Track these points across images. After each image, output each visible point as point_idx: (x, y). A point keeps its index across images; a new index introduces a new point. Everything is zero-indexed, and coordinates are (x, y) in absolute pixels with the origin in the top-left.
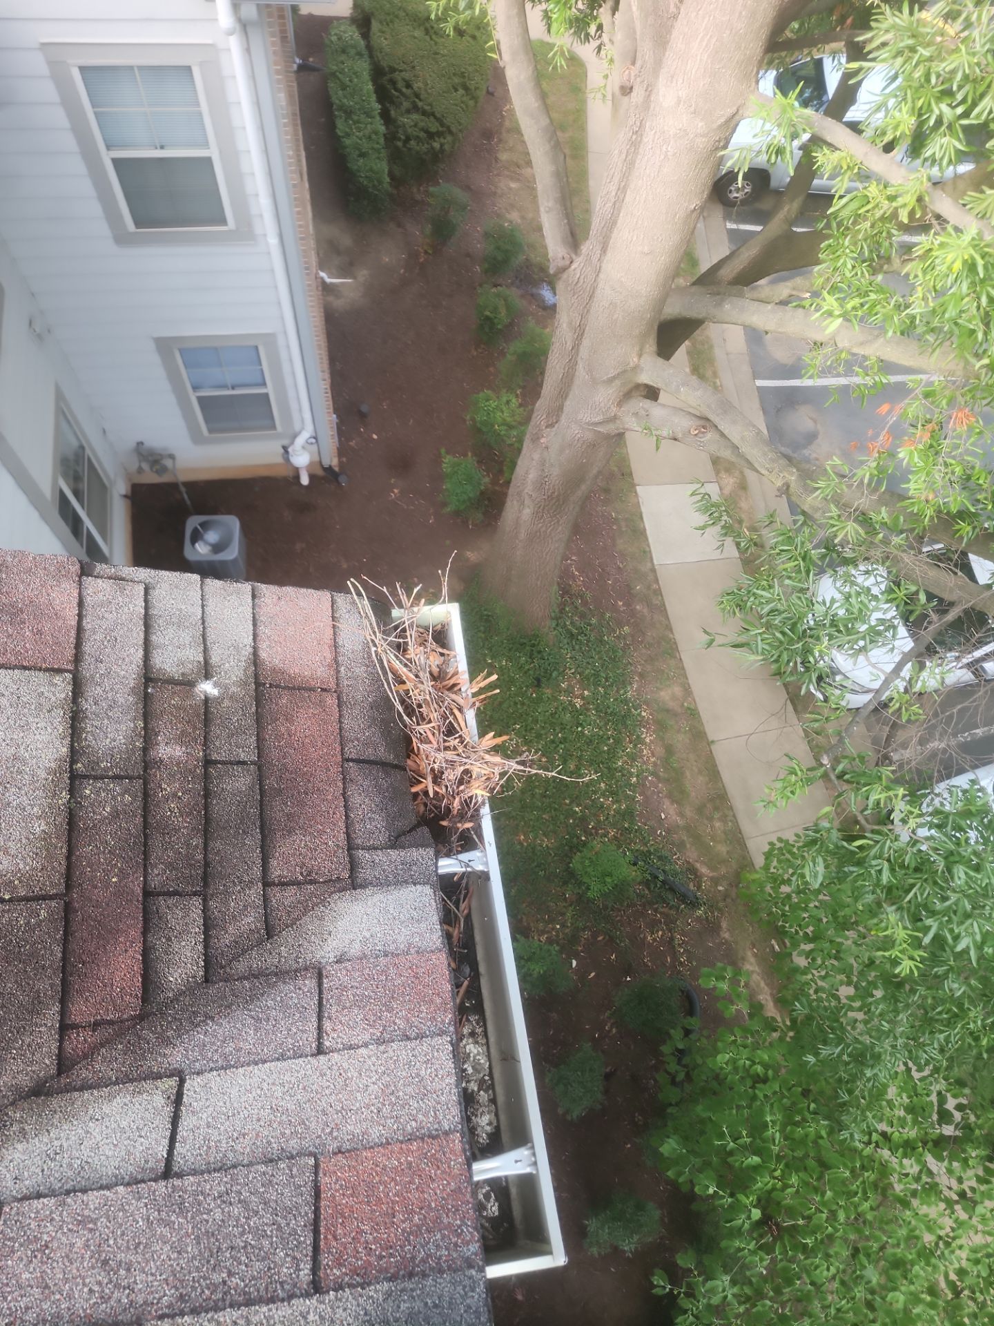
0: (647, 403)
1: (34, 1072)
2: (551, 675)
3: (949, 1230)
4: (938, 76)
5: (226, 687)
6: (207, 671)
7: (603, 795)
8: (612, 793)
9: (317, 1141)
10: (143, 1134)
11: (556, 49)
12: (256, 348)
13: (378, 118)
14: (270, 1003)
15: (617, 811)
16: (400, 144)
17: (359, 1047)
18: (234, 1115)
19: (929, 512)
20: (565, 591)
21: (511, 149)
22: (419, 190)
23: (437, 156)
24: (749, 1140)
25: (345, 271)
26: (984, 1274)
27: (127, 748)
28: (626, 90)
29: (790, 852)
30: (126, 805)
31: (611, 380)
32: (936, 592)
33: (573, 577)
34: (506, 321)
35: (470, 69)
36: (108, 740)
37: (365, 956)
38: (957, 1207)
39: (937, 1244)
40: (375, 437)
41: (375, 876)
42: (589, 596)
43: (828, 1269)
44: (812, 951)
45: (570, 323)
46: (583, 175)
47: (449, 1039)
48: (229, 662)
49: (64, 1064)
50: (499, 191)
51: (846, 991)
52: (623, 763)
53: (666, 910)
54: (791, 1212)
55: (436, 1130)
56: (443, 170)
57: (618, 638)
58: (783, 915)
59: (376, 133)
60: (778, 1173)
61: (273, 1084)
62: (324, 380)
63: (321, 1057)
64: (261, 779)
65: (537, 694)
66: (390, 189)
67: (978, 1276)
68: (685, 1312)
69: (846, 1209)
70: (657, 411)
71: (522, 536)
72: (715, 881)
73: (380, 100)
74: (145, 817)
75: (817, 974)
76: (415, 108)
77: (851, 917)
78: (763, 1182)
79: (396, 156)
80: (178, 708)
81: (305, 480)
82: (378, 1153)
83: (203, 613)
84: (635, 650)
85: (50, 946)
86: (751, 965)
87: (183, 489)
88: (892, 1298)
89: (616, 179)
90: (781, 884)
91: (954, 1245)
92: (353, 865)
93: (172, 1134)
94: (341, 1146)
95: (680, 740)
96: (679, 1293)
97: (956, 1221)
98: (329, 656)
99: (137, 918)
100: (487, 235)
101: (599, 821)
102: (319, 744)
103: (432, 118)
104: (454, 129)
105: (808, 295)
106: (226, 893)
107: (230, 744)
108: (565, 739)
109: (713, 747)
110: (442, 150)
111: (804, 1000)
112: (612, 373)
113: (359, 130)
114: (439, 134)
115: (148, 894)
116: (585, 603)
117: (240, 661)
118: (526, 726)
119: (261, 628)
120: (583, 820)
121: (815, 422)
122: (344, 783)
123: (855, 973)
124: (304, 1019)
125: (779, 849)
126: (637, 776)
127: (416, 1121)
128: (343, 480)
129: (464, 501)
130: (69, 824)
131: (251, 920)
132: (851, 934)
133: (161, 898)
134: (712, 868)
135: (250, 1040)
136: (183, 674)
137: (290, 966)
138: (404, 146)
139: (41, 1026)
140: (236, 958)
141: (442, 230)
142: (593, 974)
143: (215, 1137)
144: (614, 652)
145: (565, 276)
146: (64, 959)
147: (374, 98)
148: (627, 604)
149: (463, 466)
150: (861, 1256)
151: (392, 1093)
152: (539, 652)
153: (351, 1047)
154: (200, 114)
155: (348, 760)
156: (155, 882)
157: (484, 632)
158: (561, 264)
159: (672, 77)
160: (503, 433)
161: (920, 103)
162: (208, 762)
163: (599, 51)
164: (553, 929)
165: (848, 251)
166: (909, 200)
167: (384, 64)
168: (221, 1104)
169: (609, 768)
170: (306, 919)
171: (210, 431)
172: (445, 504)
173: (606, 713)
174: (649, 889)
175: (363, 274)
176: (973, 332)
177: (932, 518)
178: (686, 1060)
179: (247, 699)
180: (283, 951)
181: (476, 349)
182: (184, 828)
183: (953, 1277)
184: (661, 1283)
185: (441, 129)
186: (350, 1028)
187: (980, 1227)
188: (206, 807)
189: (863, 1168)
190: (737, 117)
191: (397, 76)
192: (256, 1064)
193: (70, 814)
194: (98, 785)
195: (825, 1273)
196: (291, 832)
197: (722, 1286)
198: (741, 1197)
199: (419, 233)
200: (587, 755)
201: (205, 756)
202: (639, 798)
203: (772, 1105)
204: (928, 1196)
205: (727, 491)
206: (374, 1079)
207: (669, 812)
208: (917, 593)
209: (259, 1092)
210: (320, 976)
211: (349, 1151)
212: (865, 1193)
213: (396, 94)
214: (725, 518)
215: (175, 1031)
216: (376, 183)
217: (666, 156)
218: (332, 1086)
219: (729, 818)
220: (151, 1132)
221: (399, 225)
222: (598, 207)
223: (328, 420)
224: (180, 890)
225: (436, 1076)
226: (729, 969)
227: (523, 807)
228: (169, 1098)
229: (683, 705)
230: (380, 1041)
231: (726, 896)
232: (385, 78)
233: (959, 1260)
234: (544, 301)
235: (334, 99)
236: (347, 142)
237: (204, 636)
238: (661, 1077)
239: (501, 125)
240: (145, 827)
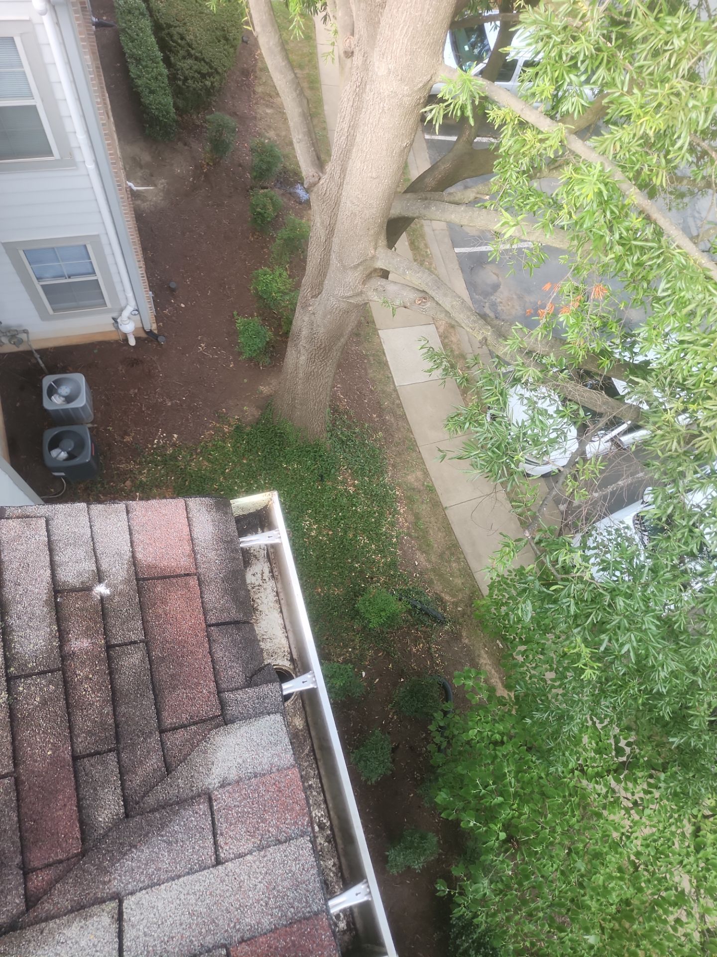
0: (383, 282)
1: (8, 911)
2: (330, 472)
3: (628, 827)
4: (567, 55)
5: (115, 587)
6: (99, 576)
7: (374, 553)
8: (381, 551)
9: (226, 935)
10: (98, 949)
11: (294, 23)
12: (85, 246)
13: (161, 63)
14: (177, 828)
15: (385, 564)
16: (180, 83)
17: (246, 855)
18: (162, 923)
19: (582, 353)
20: (335, 410)
21: (264, 84)
22: (198, 117)
23: (209, 92)
24: (494, 787)
25: (146, 181)
26: (652, 854)
27: (47, 649)
28: (349, 54)
29: (505, 583)
30: (51, 693)
31: (356, 267)
32: (590, 406)
33: (340, 400)
34: (273, 215)
35: (228, 24)
36: (32, 645)
37: (241, 779)
38: (632, 812)
39: (621, 838)
40: (183, 305)
41: (239, 712)
42: (352, 413)
43: (552, 866)
44: (526, 651)
45: (322, 223)
46: (319, 102)
47: (309, 838)
48: (115, 567)
49: (31, 901)
50: (258, 116)
51: (550, 675)
52: (386, 529)
53: (424, 629)
54: (526, 832)
55: (309, 912)
56: (215, 101)
57: (375, 440)
58: (505, 627)
59: (161, 75)
60: (515, 806)
61: (188, 894)
62: (141, 267)
63: (220, 867)
64: (149, 652)
65: (322, 486)
66: (175, 117)
67: (649, 855)
68: (459, 905)
69: (561, 825)
70: (391, 288)
71: (301, 375)
72: (456, 605)
73: (162, 49)
74: (66, 699)
75: (530, 666)
76: (190, 55)
77: (549, 625)
78: (505, 814)
79: (178, 92)
80: (81, 610)
81: (132, 342)
82: (270, 937)
83: (92, 532)
84: (388, 448)
85: (8, 813)
86: (485, 661)
87: (37, 356)
88: (595, 879)
89: (347, 119)
90: (501, 606)
91: (632, 837)
92: (223, 704)
93: (119, 945)
94: (243, 936)
95: (424, 509)
96: (455, 893)
97: (632, 821)
98: (188, 548)
99: (70, 779)
100: (252, 150)
101: (373, 572)
102: (188, 617)
103: (203, 63)
104: (220, 71)
105: (487, 197)
106: (133, 745)
107: (123, 630)
108: (344, 516)
109: (446, 512)
110: (213, 87)
111: (522, 683)
112: (356, 262)
113: (148, 73)
114: (210, 75)
115: (75, 758)
116: (350, 418)
117: (123, 564)
118: (316, 510)
119: (136, 536)
120: (362, 572)
121: (497, 275)
122: (209, 644)
123: (555, 662)
124: (203, 838)
125: (499, 582)
126: (397, 537)
127: (294, 908)
128: (161, 339)
129: (255, 350)
130: (10, 717)
131: (154, 762)
132: (550, 636)
133: (85, 760)
134: (453, 596)
135: (166, 860)
136: (82, 583)
137: (187, 795)
138: (184, 84)
139: (9, 875)
140: (146, 794)
141: (219, 146)
142: (377, 680)
143: (151, 943)
144: (374, 451)
145: (315, 189)
146: (19, 821)
147: (156, 48)
148: (379, 416)
149: (252, 324)
150: (573, 854)
151: (274, 889)
152: (320, 456)
153: (241, 856)
154: (24, 73)
155: (210, 626)
156: (79, 749)
157: (279, 445)
158: (312, 180)
159: (383, 54)
160: (279, 298)
161: (556, 74)
162: (109, 647)
163: (325, 20)
164: (347, 652)
165: (512, 166)
166: (554, 142)
167: (162, 21)
168: (152, 915)
169: (377, 534)
170: (194, 754)
171: (54, 310)
172: (240, 354)
173: (371, 495)
174: (411, 616)
175: (162, 182)
176: (602, 236)
177: (583, 356)
178: (447, 733)
179: (132, 593)
180: (180, 783)
181: (253, 236)
182: (97, 701)
183: (633, 857)
184: (442, 888)
185: (210, 70)
186: (238, 840)
187: (648, 823)
188: (112, 682)
189: (570, 795)
190: (431, 82)
191: (174, 31)
192: (174, 880)
193: (10, 709)
194: (29, 682)
195: (551, 868)
196: (174, 688)
197: (484, 886)
198: (492, 826)
199: (201, 149)
200: (360, 526)
201: (106, 643)
202: (399, 552)
203: (508, 760)
204: (614, 807)
205: (441, 330)
206: (260, 879)
207: (420, 560)
208: (578, 410)
209: (178, 902)
210: (210, 800)
211: (249, 939)
212: (573, 811)
213: (174, 44)
214: (445, 363)
215: (109, 861)
216: (165, 113)
217: (383, 110)
218: (231, 889)
219: (461, 560)
220: (104, 947)
221: (185, 144)
222: (335, 141)
223: (146, 297)
224: (100, 749)
225: (303, 869)
226: (473, 670)
227: (318, 568)
228: (113, 917)
229: (423, 485)
230: (261, 848)
231: (463, 614)
232: (163, 32)
233: (636, 846)
234: (299, 198)
235: (126, 49)
236: (139, 82)
237: (94, 550)
238: (431, 747)
239: (255, 65)
240: (68, 708)
